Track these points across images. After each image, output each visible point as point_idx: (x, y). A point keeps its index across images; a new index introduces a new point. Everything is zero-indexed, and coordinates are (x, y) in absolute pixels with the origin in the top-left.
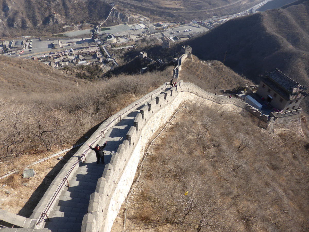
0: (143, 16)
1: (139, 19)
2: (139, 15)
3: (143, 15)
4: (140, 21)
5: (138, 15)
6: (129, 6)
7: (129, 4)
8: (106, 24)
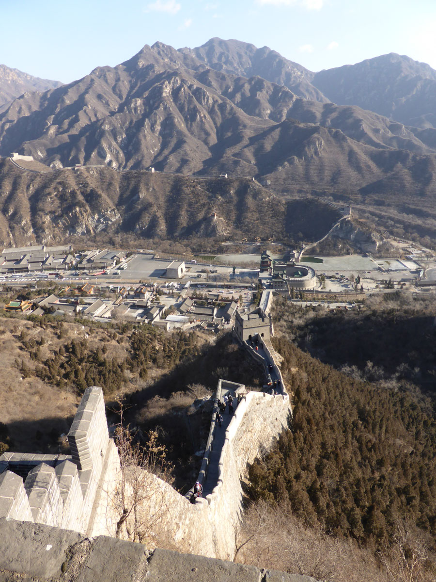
0: (420, 246)
1: (406, 250)
2: (411, 242)
3: (421, 244)
4: (408, 254)
5: (407, 243)
6: (391, 223)
7: (392, 219)
8: (318, 250)
